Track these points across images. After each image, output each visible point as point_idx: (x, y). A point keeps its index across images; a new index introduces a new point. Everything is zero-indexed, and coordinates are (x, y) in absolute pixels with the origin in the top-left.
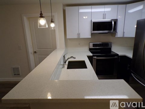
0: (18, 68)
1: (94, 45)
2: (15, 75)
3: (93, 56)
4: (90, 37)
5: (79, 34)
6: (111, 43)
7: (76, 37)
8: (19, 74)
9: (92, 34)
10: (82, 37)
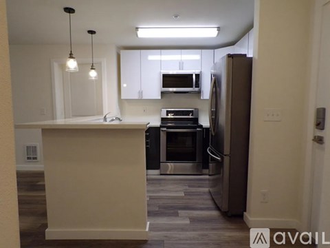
0: (35, 147)
1: (168, 112)
2: (28, 158)
3: (161, 127)
4: (160, 98)
5: (141, 93)
6: (197, 110)
7: (136, 97)
8: (36, 158)
9: (163, 93)
10: (145, 97)
